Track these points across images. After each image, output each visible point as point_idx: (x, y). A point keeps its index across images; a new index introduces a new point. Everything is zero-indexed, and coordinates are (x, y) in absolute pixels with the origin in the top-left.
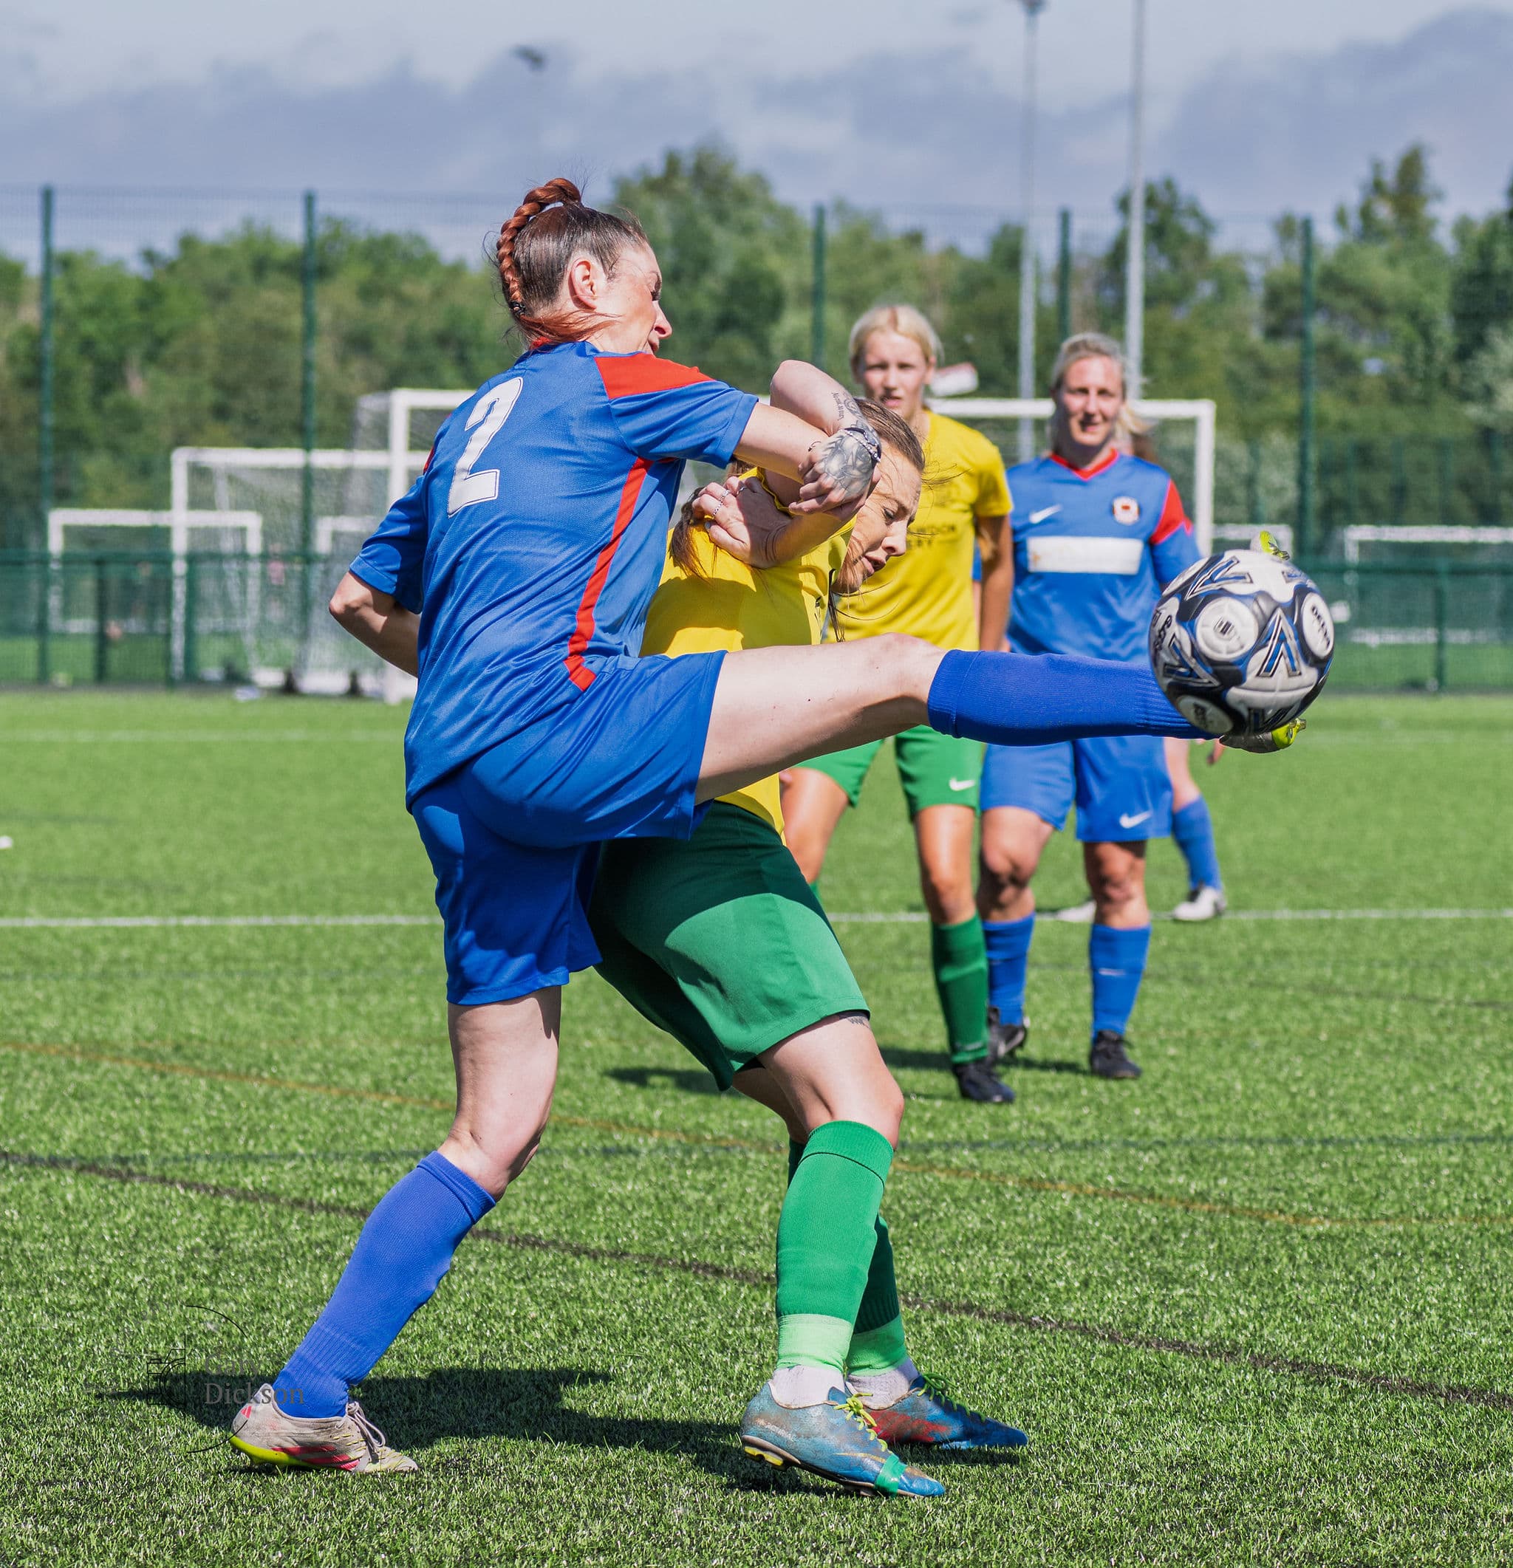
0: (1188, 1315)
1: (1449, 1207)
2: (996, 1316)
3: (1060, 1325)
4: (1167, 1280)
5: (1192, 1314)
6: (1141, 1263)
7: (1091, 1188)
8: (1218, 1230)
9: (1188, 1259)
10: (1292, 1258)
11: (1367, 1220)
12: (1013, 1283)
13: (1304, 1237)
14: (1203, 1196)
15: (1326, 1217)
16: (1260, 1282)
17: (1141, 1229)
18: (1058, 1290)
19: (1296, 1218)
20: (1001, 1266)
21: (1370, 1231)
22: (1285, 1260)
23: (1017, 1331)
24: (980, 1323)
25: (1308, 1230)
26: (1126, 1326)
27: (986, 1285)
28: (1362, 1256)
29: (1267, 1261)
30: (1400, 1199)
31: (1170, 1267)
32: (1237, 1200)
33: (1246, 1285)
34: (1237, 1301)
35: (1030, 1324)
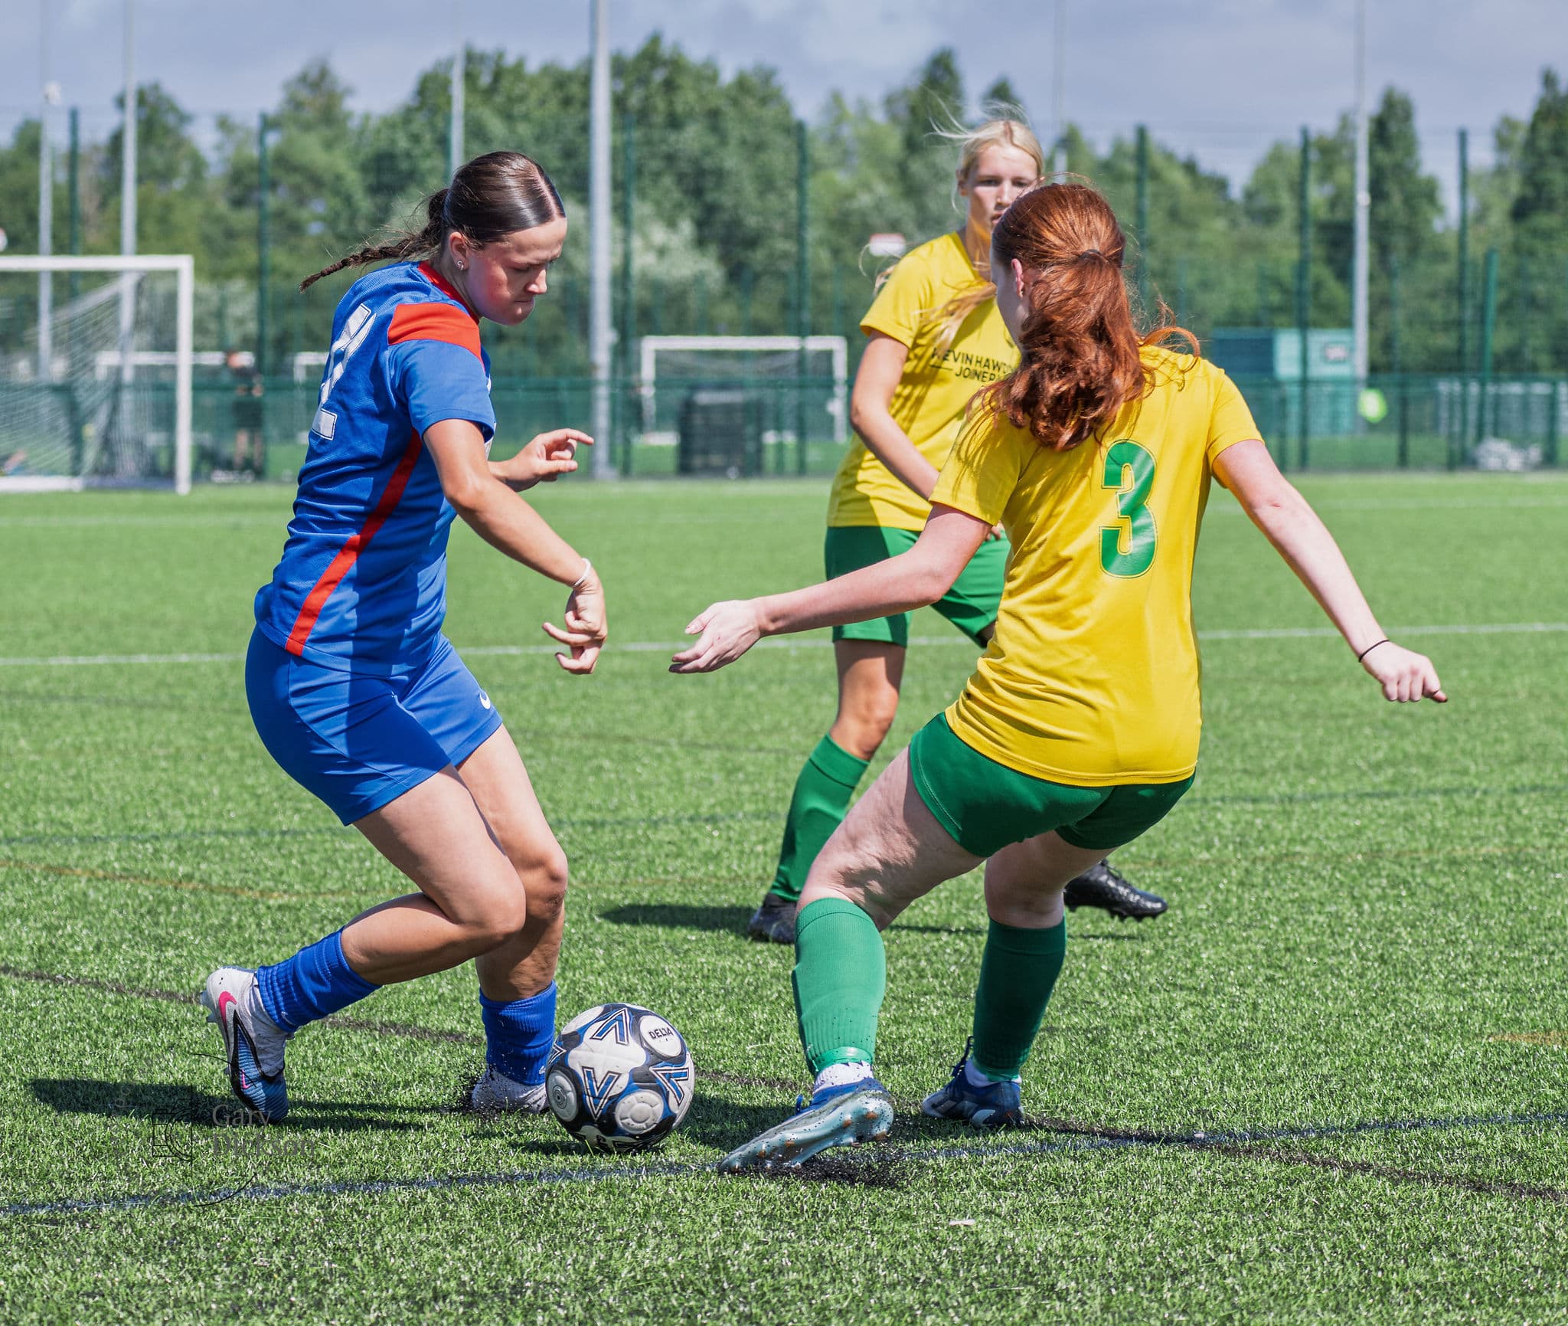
0: (178, 970)
1: (381, 883)
2: (28, 975)
3: (78, 980)
4: (162, 944)
5: (181, 970)
6: (141, 932)
7: (101, 873)
8: (201, 903)
9: (177, 928)
10: (258, 925)
11: (317, 894)
12: (41, 949)
13: (269, 908)
14: (189, 877)
15: (285, 892)
16: (234, 944)
17: (141, 905)
18: (76, 954)
19: (262, 893)
20: (30, 936)
21: (319, 901)
22: (254, 926)
23: (44, 987)
24: (15, 981)
25: (271, 902)
26: (130, 981)
27: (20, 951)
28: (314, 921)
29: (240, 927)
30: (342, 877)
31: (162, 933)
32: (215, 881)
33: (223, 946)
34: (216, 960)
35: (54, 980)
